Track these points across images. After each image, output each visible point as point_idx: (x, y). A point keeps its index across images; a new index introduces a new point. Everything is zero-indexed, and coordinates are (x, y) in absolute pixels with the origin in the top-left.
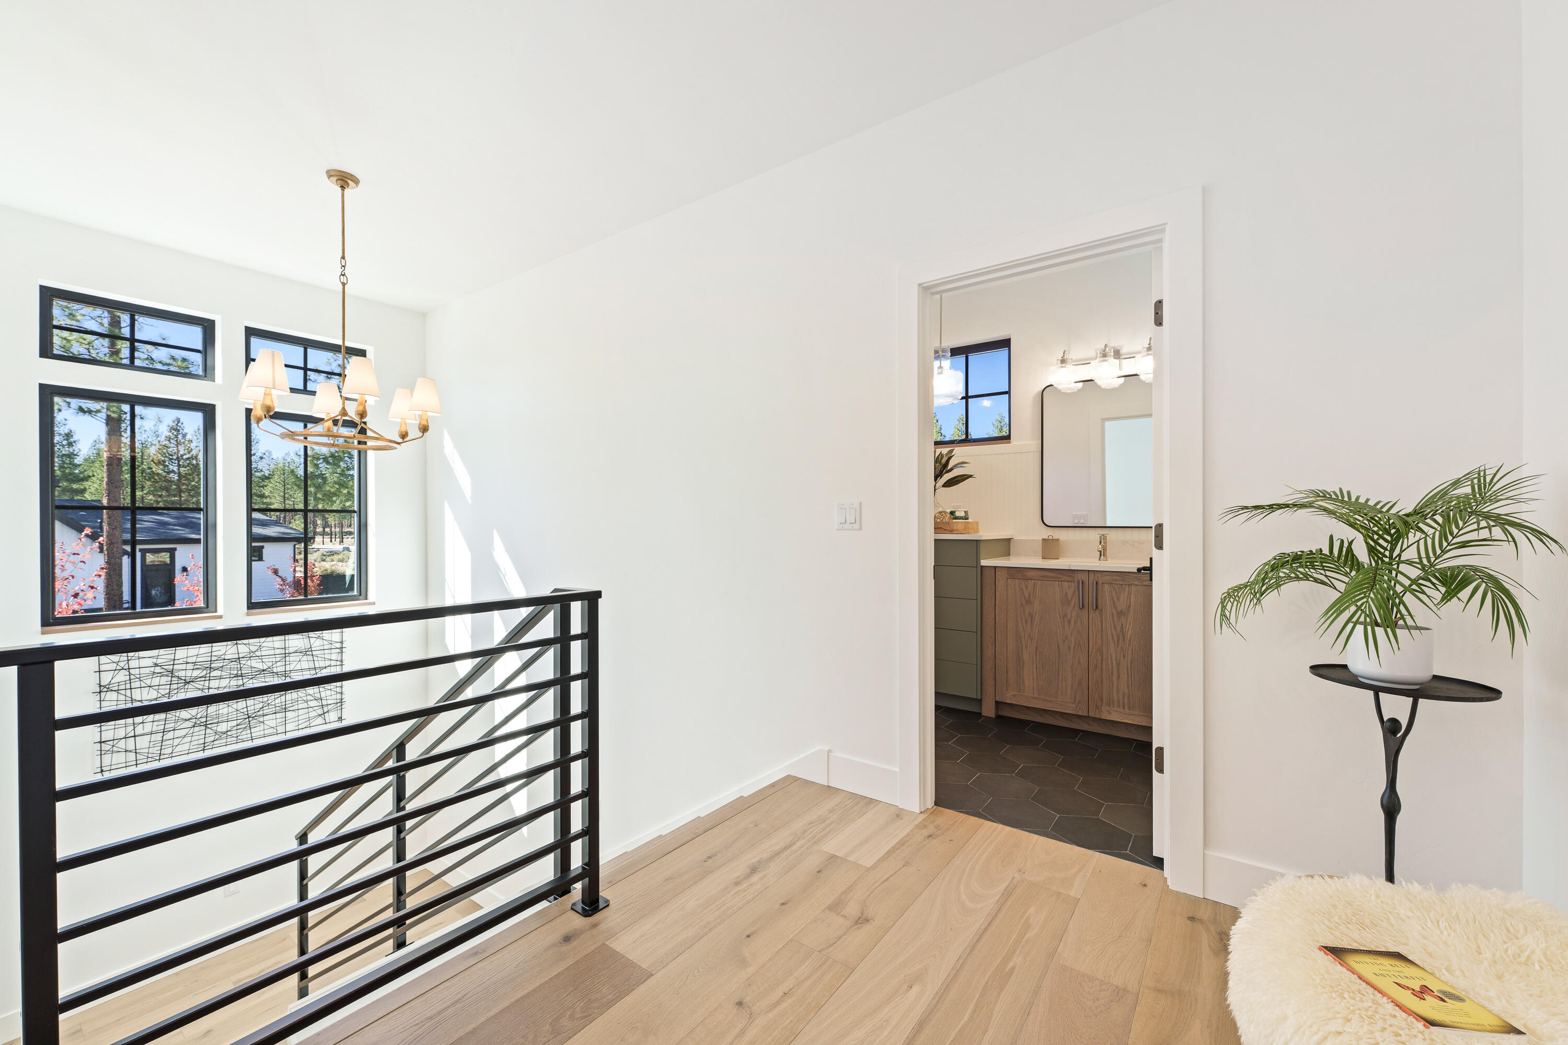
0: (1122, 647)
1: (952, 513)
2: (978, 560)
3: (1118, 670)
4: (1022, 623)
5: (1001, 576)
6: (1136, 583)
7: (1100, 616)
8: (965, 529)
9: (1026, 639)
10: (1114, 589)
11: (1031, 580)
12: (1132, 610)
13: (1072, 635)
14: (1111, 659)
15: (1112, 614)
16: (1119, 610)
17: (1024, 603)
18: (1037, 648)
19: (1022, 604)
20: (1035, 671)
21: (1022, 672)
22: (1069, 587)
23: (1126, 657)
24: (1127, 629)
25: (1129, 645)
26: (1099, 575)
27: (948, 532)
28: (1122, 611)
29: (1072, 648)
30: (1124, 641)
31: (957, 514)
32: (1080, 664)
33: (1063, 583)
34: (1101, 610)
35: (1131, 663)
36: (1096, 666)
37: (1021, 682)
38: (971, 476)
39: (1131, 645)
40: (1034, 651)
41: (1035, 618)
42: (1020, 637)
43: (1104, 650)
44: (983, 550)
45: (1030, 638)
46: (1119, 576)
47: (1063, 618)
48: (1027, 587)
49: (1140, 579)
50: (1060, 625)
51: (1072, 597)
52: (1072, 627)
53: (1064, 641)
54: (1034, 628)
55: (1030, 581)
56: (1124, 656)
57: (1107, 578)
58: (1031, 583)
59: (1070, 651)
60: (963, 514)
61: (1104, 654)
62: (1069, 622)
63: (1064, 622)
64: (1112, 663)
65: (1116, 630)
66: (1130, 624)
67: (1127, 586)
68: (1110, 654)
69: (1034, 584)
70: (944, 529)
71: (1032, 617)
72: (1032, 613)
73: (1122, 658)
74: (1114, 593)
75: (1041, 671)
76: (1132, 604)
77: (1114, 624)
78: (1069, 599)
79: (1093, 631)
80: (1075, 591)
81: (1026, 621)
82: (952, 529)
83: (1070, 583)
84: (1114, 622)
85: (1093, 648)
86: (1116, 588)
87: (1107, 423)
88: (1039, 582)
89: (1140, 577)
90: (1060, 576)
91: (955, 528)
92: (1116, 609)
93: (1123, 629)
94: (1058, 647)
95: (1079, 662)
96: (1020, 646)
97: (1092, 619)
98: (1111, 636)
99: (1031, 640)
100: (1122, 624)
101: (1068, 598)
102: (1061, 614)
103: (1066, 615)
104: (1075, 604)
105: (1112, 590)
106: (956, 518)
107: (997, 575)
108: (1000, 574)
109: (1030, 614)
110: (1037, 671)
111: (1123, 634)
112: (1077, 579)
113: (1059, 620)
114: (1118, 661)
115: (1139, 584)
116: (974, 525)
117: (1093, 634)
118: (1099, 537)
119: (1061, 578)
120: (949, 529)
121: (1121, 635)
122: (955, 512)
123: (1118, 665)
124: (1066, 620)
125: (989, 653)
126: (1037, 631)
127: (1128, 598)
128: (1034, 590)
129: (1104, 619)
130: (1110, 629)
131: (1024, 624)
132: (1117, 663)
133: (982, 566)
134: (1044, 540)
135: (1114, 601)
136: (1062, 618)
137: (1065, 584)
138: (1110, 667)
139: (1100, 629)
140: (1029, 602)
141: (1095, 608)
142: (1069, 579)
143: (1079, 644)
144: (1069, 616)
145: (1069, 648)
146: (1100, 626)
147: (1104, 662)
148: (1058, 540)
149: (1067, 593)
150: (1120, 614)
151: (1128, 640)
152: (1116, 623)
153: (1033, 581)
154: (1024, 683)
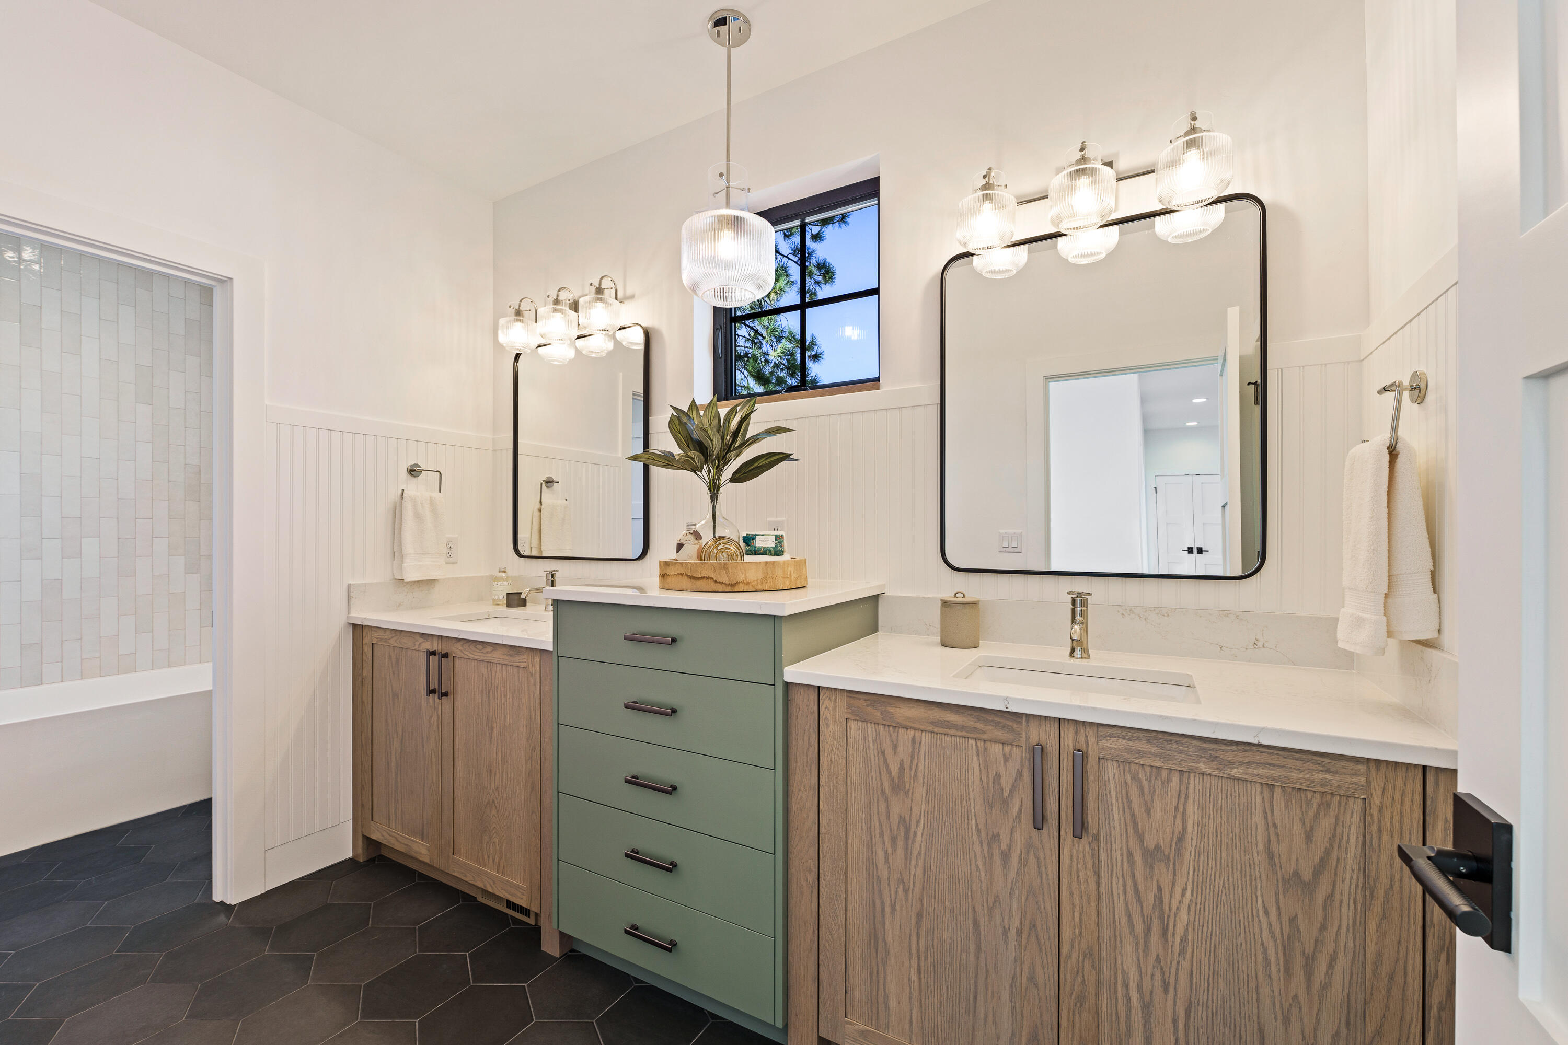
0: (1158, 959)
1: (748, 540)
2: (777, 669)
3: (1147, 1024)
4: (884, 844)
5: (832, 710)
6: (1204, 767)
7: (1093, 856)
8: (765, 579)
9: (893, 885)
10: (1135, 778)
11: (906, 728)
12: (1189, 848)
13: (1011, 895)
14: (1126, 985)
15: (1130, 854)
16: (1150, 843)
17: (888, 789)
18: (919, 916)
19: (883, 793)
20: (914, 977)
21: (881, 976)
22: (1006, 758)
23: (1171, 989)
24: (1175, 903)
25: (1182, 953)
26: (1091, 733)
27: (721, 587)
28: (1158, 848)
29: (1013, 934)
30: (1166, 940)
31: (759, 543)
32: (1036, 985)
33: (989, 745)
34: (1096, 838)
35: (1188, 1011)
36: (1081, 999)
37: (881, 1000)
38: (786, 457)
39: (1188, 957)
40: (914, 925)
41: (915, 833)
42: (879, 880)
43: (1105, 954)
44: (790, 640)
45: (901, 886)
46: (1149, 741)
47: (989, 844)
48: (895, 748)
49: (1215, 758)
50: (980, 863)
51: (1013, 788)
52: (1013, 874)
53: (991, 910)
54: (914, 862)
55: (902, 731)
56: (1165, 986)
57: (1115, 744)
58: (905, 737)
59: (1006, 942)
60: (770, 543)
61: (1105, 966)
62: (1006, 857)
63: (991, 854)
64: (1127, 996)
65: (1139, 900)
66: (1184, 890)
67: (1175, 777)
68: (1123, 971)
69: (913, 740)
70: (716, 582)
71: (907, 830)
72: (907, 819)
73: (1159, 990)
74: (1135, 794)
75: (931, 983)
76: (1189, 830)
77: (1135, 885)
78: (1006, 794)
79: (1071, 894)
80: (1020, 773)
81: (894, 840)
82: (733, 581)
83: (1007, 749)
84: (1133, 876)
85: (1072, 946)
86: (1142, 776)
87: (1052, 385)
88: (925, 738)
89: (1214, 750)
90: (980, 726)
91: (741, 578)
92: (1142, 841)
93: (1161, 902)
94: (976, 923)
95: (1032, 979)
96: (878, 902)
97: (1071, 860)
98: (1124, 920)
99: (906, 891)
100: (1160, 889)
101: (1001, 790)
102: (983, 833)
103: (996, 837)
104: (1020, 810)
105: (1130, 781)
106: (756, 552)
107: (822, 708)
108: (830, 706)
109: (902, 819)
110: (920, 978)
111: (1161, 917)
112: (1028, 739)
113: (977, 848)
114: (1147, 998)
115: (1216, 773)
116: (791, 569)
117: (1073, 904)
118: (1070, 601)
119: (985, 733)
120: (726, 580)
121: (1156, 921)
122: (753, 538)
123: (1147, 1007)
124: (996, 852)
125: (803, 908)
126: (920, 869)
127: (1176, 809)
128: (912, 757)
129: (1103, 865)
130: (1122, 897)
131: (888, 845)
132: (1142, 999)
133: (787, 685)
134: (945, 604)
135: (1133, 815)
136: (985, 844)
137: (995, 750)
138: (1121, 1008)
139: (1093, 894)
140: (899, 788)
141: (1078, 832)
142: (1003, 735)
143: (1033, 927)
144: (1004, 839)
145: (1006, 931)
146: (1092, 879)
147: (1104, 990)
148: (975, 604)
149: (998, 776)
150: (1153, 856)
151: (1177, 940)
152: (1139, 879)
153: (911, 733)
154: (887, 1005)
